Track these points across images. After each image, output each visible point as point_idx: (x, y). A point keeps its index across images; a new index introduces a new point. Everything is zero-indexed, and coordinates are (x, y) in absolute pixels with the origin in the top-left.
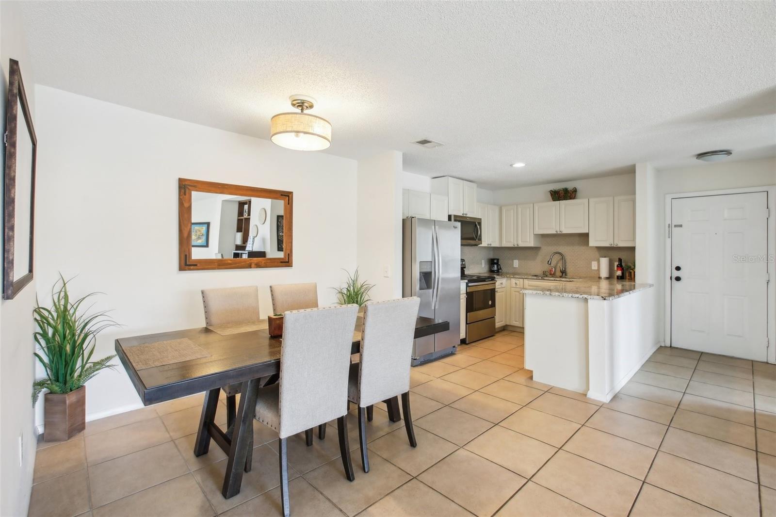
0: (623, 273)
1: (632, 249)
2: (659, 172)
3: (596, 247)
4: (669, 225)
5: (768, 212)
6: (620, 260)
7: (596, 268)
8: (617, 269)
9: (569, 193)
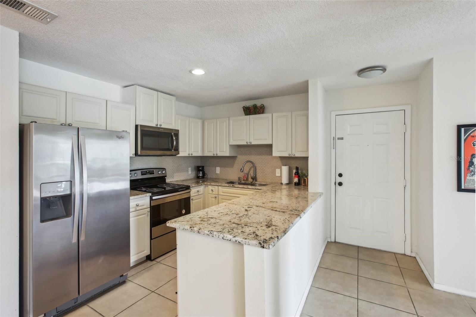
0: (299, 180)
1: (306, 159)
2: (326, 91)
3: (279, 157)
4: (334, 137)
5: (405, 127)
6: (297, 168)
7: (279, 175)
8: (295, 177)
9: (257, 109)
